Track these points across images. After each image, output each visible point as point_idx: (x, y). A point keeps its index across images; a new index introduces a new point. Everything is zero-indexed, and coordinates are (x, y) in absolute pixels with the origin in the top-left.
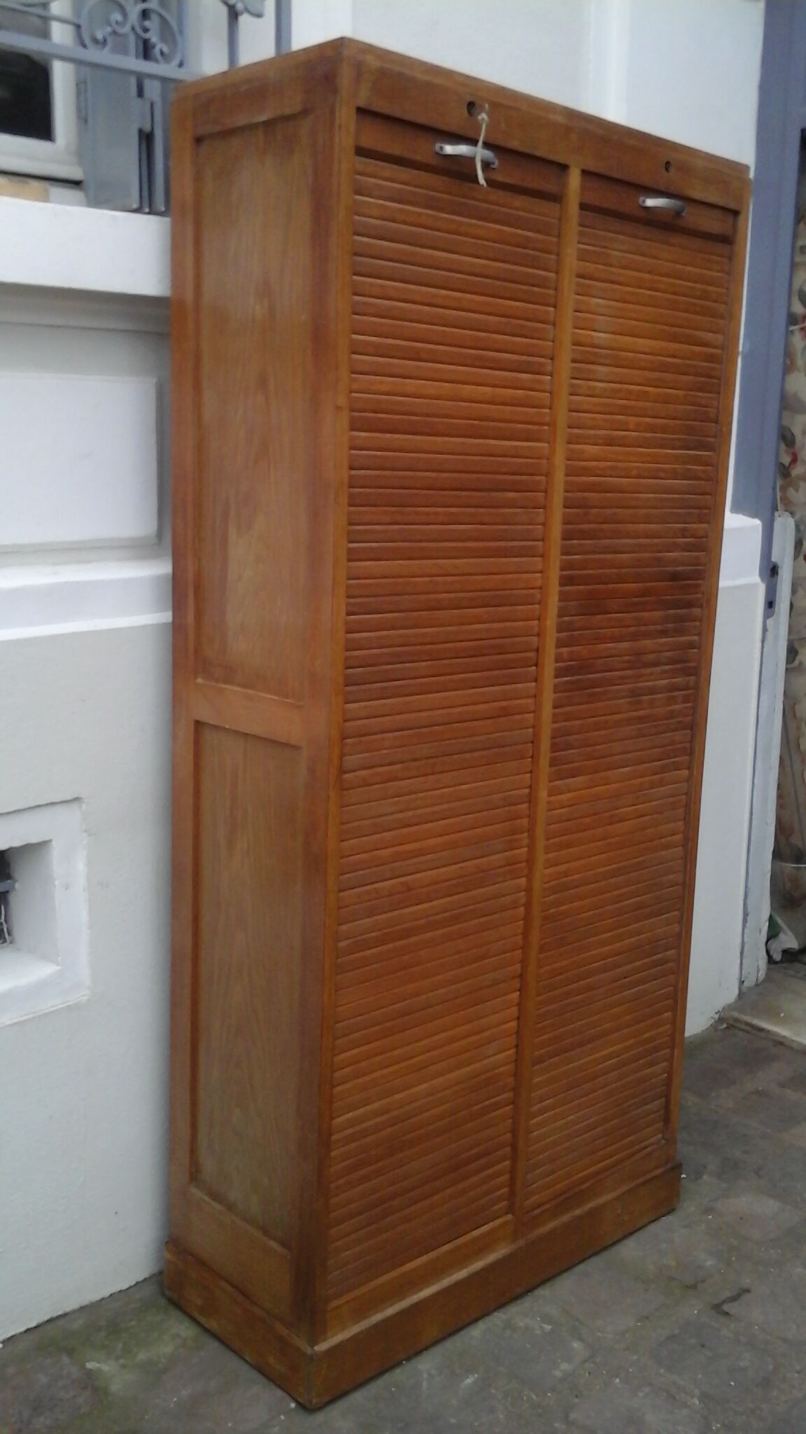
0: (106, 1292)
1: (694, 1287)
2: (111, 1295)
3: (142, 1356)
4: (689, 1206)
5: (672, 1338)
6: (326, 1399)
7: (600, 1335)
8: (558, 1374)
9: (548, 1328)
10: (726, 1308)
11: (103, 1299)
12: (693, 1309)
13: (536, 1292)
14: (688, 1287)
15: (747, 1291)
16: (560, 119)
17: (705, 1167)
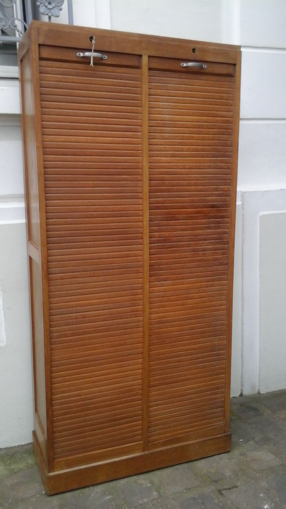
0: (16, 444)
1: (216, 482)
2: (18, 446)
3: (13, 467)
4: (236, 452)
5: (193, 499)
6: (54, 493)
7: (167, 492)
8: (141, 502)
9: (149, 485)
10: (223, 492)
11: (15, 446)
12: (209, 490)
13: (155, 472)
14: (214, 481)
15: (236, 487)
16: (136, 39)
17: (254, 438)
